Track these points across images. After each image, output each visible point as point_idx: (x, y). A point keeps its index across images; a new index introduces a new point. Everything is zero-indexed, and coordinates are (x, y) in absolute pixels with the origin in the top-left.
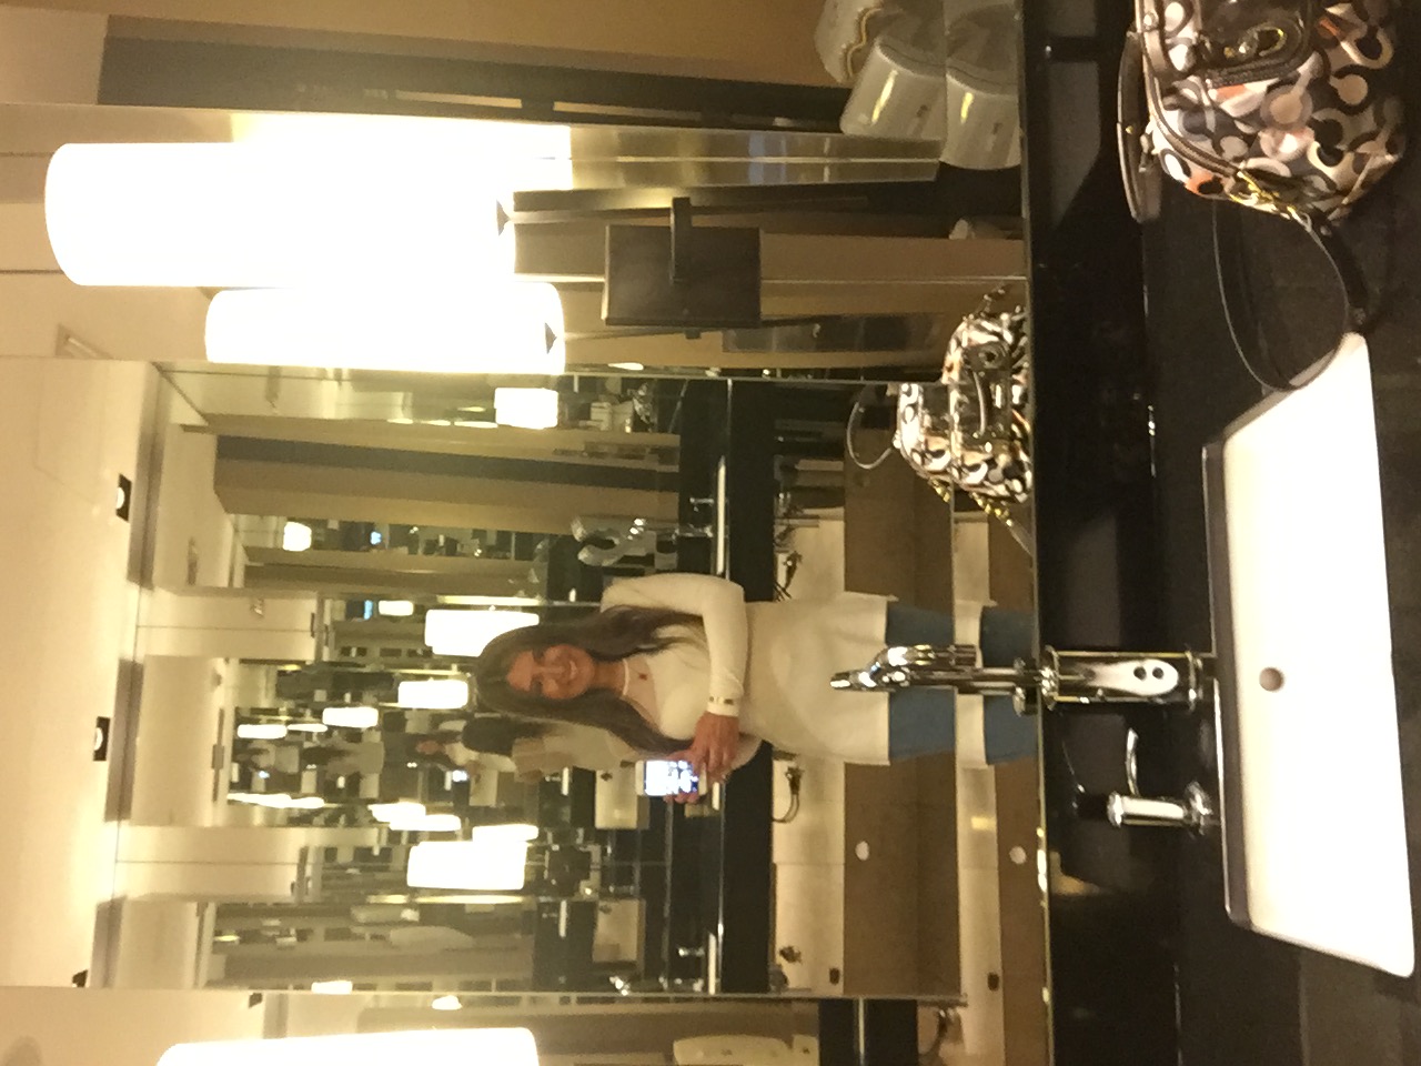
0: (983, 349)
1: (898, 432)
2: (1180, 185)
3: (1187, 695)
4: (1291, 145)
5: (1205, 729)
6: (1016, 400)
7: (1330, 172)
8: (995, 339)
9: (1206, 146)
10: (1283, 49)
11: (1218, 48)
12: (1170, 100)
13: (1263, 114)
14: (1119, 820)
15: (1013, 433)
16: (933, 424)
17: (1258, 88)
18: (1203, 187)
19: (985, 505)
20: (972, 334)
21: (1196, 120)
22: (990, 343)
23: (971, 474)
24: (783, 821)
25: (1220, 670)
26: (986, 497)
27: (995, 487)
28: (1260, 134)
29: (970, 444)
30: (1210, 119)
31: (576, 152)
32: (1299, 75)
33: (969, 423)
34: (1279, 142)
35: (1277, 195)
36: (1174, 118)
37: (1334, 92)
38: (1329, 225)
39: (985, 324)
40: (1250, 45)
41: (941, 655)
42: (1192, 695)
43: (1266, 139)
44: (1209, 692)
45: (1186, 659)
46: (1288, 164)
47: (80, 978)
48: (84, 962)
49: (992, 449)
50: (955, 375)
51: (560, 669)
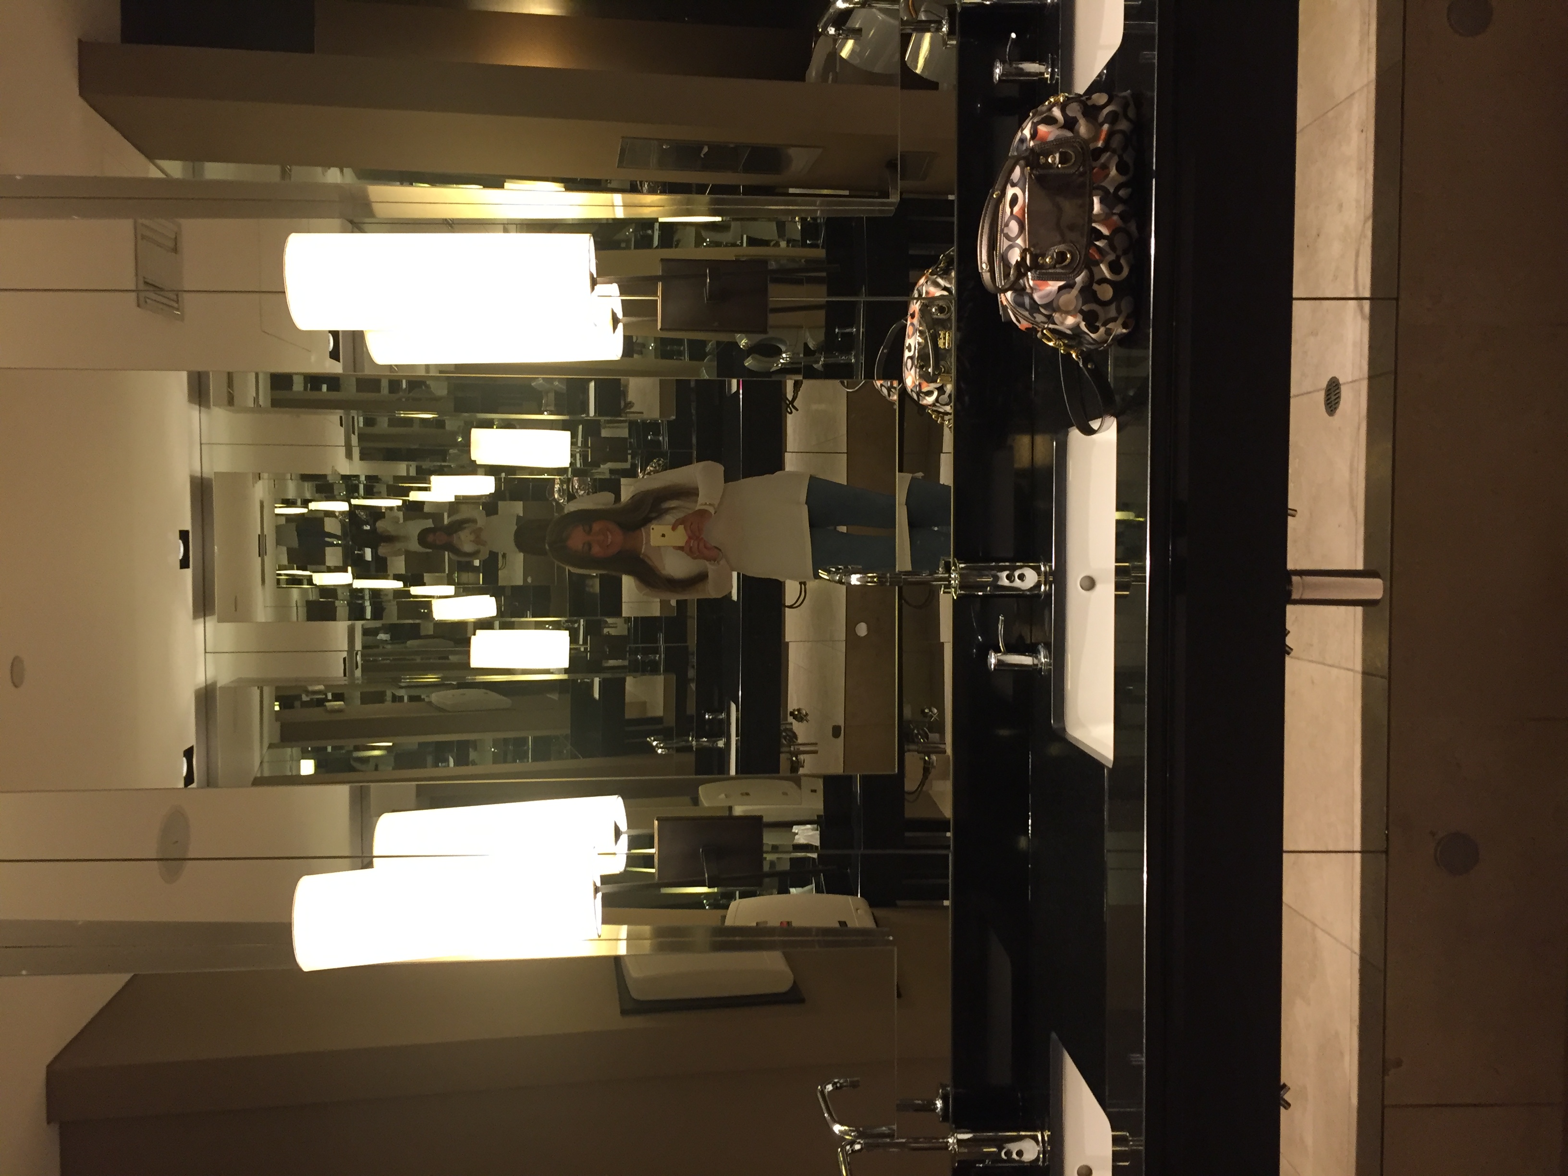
2: (1016, 324)
3: (1039, 591)
5: (1046, 612)
7: (1092, 335)
9: (1026, 314)
10: (1070, 263)
11: (1034, 258)
13: (1055, 305)
14: (993, 666)
17: (1053, 286)
18: (1028, 330)
20: (929, 288)
21: (1020, 300)
22: (941, 297)
23: (927, 397)
24: (791, 607)
25: (1058, 577)
28: (1053, 315)
29: (925, 376)
30: (1027, 301)
32: (1076, 283)
33: (923, 360)
34: (1065, 319)
35: (1065, 343)
37: (1095, 293)
38: (1094, 362)
39: (940, 280)
40: (1052, 258)
42: (1042, 589)
43: (1057, 316)
45: (1039, 567)
46: (1069, 328)
47: (188, 754)
48: (191, 740)
49: (941, 381)
50: (916, 321)
51: (601, 537)
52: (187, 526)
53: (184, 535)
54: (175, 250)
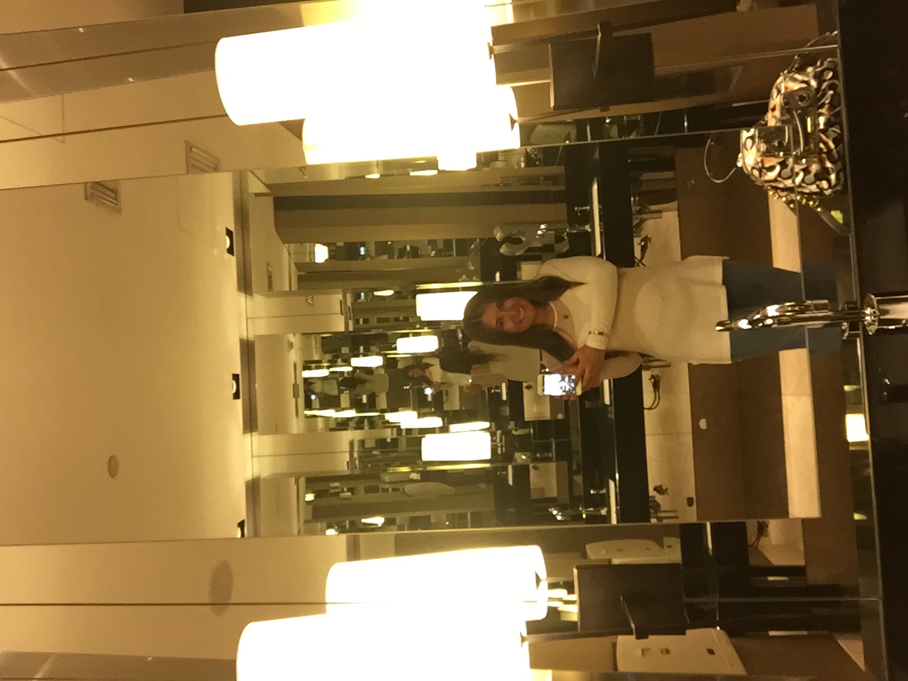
0: (796, 93)
1: (741, 156)
6: (822, 127)
8: (804, 85)
15: (821, 149)
16: (766, 149)
20: (787, 84)
22: (801, 89)
24: (650, 409)
26: (803, 193)
27: (809, 187)
39: (798, 76)
41: (802, 307)
47: (241, 525)
48: (243, 516)
49: (806, 162)
50: (777, 113)
51: (514, 313)
52: (238, 371)
53: (236, 377)
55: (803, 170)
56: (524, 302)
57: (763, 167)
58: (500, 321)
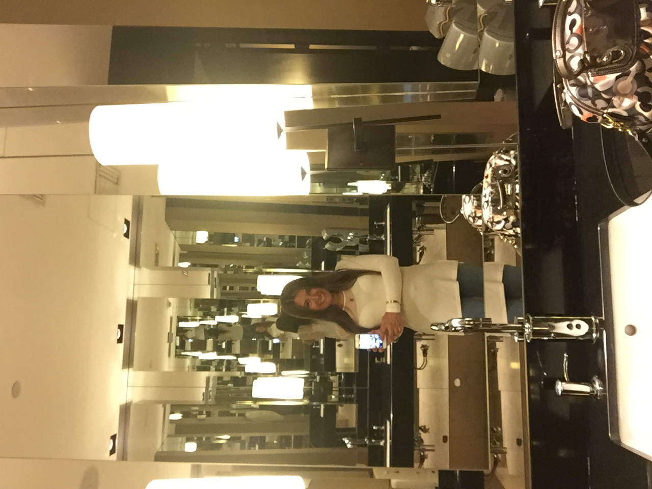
0: (502, 168)
1: (462, 208)
2: (578, 118)
3: (592, 336)
4: (627, 102)
5: (599, 352)
6: (517, 191)
7: (646, 114)
8: (507, 163)
9: (589, 103)
10: (623, 59)
11: (593, 59)
12: (572, 82)
13: (614, 90)
14: (560, 392)
15: (516, 206)
16: (478, 204)
17: (611, 77)
18: (588, 119)
19: (503, 238)
20: (496, 161)
21: (583, 92)
22: (505, 165)
23: (497, 225)
24: (420, 369)
25: (607, 325)
26: (504, 235)
27: (508, 231)
28: (613, 98)
29: (496, 212)
30: (590, 91)
31: (314, 94)
32: (630, 72)
33: (495, 202)
34: (622, 102)
35: (622, 124)
36: (574, 90)
37: (647, 78)
38: (647, 138)
39: (503, 156)
40: (608, 57)
41: (476, 323)
42: (594, 335)
43: (615, 100)
44: (601, 335)
45: (591, 319)
46: (626, 110)
47: (114, 438)
48: (115, 430)
49: (507, 214)
50: (489, 180)
51: (317, 298)
52: (123, 322)
53: (121, 327)
54: (117, 184)
55: (505, 219)
56: (324, 290)
57: (476, 216)
58: (307, 303)
